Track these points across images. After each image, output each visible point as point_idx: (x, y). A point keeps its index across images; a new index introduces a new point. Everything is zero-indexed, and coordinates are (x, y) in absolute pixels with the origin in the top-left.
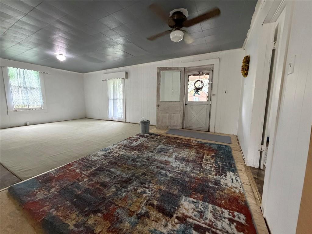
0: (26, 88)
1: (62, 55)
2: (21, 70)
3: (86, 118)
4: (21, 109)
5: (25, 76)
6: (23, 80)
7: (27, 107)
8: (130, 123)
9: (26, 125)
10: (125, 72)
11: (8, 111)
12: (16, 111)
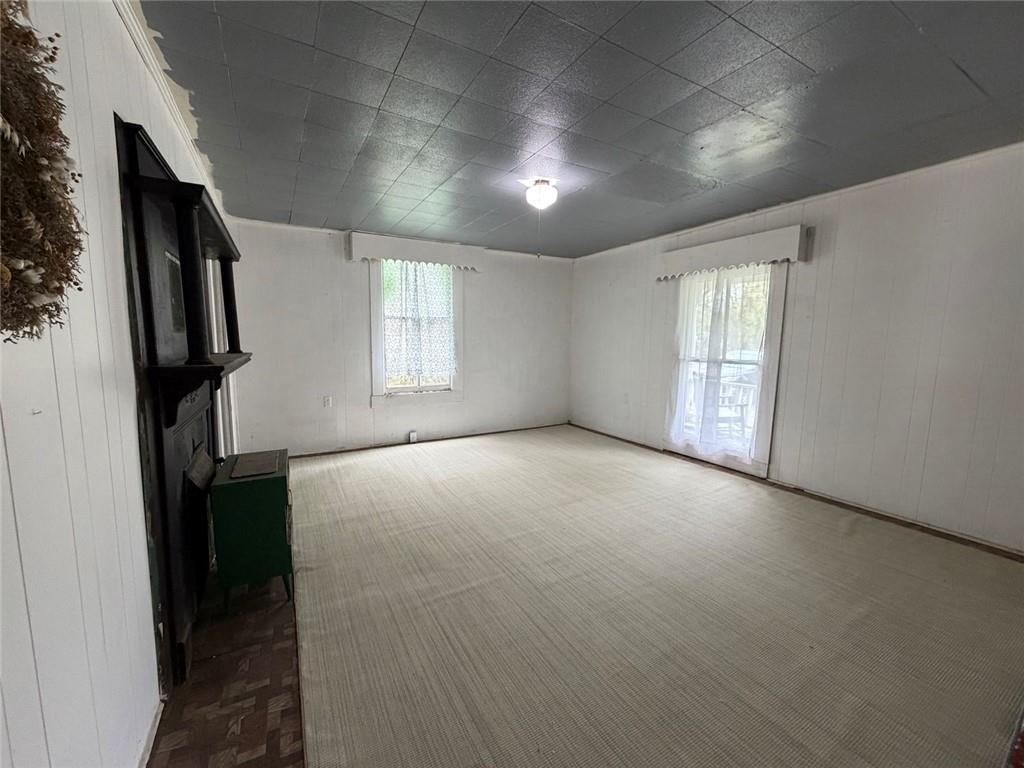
0: (417, 322)
1: (547, 182)
2: (411, 266)
3: (569, 423)
4: (402, 390)
5: (418, 283)
6: (412, 297)
7: (416, 384)
8: (798, 491)
9: (409, 442)
10: (802, 226)
11: (372, 395)
12: (389, 395)
